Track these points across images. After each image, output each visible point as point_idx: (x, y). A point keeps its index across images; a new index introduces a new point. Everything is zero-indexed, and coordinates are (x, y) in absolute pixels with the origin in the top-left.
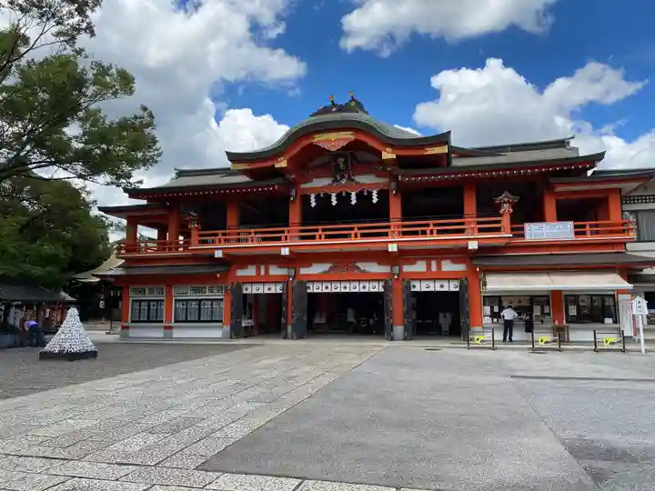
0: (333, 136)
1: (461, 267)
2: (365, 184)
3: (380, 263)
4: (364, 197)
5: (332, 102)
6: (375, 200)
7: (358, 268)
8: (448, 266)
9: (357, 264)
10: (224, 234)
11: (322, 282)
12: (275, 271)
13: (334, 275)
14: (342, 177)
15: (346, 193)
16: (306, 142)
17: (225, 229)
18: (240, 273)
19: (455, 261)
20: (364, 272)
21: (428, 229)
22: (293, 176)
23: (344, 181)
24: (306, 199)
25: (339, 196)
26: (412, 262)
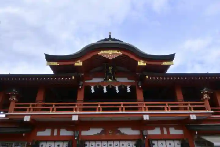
0: (110, 52)
1: (180, 132)
2: (122, 83)
3: (133, 129)
4: (123, 89)
5: (110, 36)
6: (129, 91)
7: (119, 132)
8: (173, 131)
9: (119, 129)
10: (33, 106)
11: (95, 141)
12: (64, 133)
13: (104, 136)
14: (110, 78)
15: (112, 86)
16: (95, 54)
17: (35, 102)
18: (40, 134)
19: (177, 128)
20: (123, 134)
21: (165, 107)
22: (83, 74)
23: (110, 80)
24: (88, 88)
25: (108, 88)
26: (152, 128)
